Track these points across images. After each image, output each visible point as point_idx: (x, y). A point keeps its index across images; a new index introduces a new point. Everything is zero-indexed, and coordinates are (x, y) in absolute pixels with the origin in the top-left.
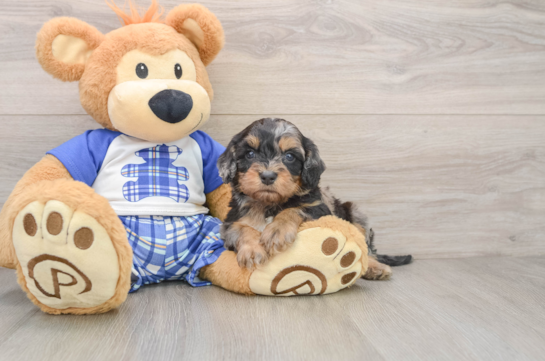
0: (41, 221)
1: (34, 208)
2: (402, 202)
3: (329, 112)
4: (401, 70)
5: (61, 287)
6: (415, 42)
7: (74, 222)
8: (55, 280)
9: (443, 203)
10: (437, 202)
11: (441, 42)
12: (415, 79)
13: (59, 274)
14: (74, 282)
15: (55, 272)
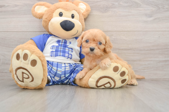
0: (22, 56)
1: (20, 52)
2: (151, 61)
3: (126, 30)
4: (151, 17)
5: (24, 79)
6: (155, 7)
7: (31, 57)
8: (23, 76)
9: (166, 61)
10: (164, 61)
11: (164, 7)
12: (156, 19)
13: (24, 74)
14: (28, 78)
15: (23, 73)
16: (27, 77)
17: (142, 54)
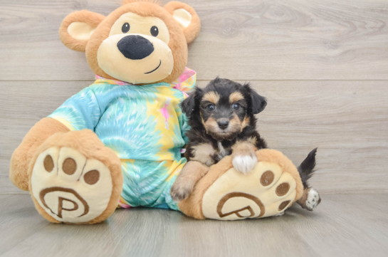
16: (72, 206)
17: (314, 133)
